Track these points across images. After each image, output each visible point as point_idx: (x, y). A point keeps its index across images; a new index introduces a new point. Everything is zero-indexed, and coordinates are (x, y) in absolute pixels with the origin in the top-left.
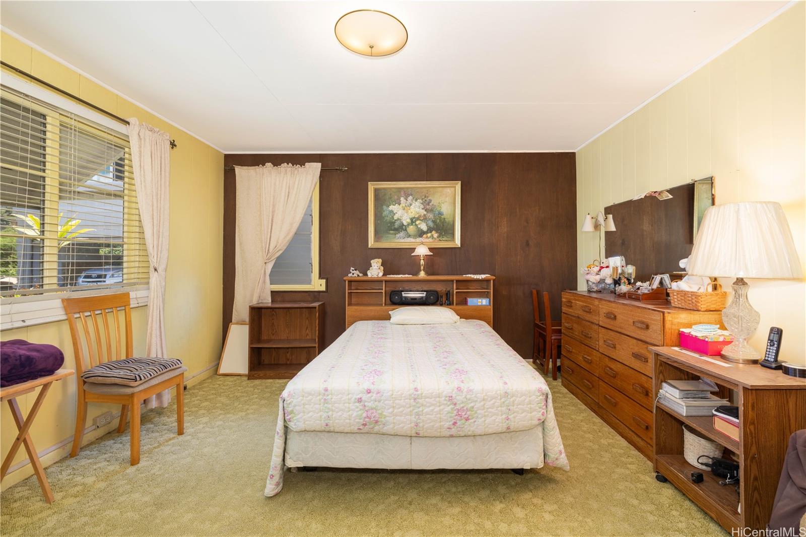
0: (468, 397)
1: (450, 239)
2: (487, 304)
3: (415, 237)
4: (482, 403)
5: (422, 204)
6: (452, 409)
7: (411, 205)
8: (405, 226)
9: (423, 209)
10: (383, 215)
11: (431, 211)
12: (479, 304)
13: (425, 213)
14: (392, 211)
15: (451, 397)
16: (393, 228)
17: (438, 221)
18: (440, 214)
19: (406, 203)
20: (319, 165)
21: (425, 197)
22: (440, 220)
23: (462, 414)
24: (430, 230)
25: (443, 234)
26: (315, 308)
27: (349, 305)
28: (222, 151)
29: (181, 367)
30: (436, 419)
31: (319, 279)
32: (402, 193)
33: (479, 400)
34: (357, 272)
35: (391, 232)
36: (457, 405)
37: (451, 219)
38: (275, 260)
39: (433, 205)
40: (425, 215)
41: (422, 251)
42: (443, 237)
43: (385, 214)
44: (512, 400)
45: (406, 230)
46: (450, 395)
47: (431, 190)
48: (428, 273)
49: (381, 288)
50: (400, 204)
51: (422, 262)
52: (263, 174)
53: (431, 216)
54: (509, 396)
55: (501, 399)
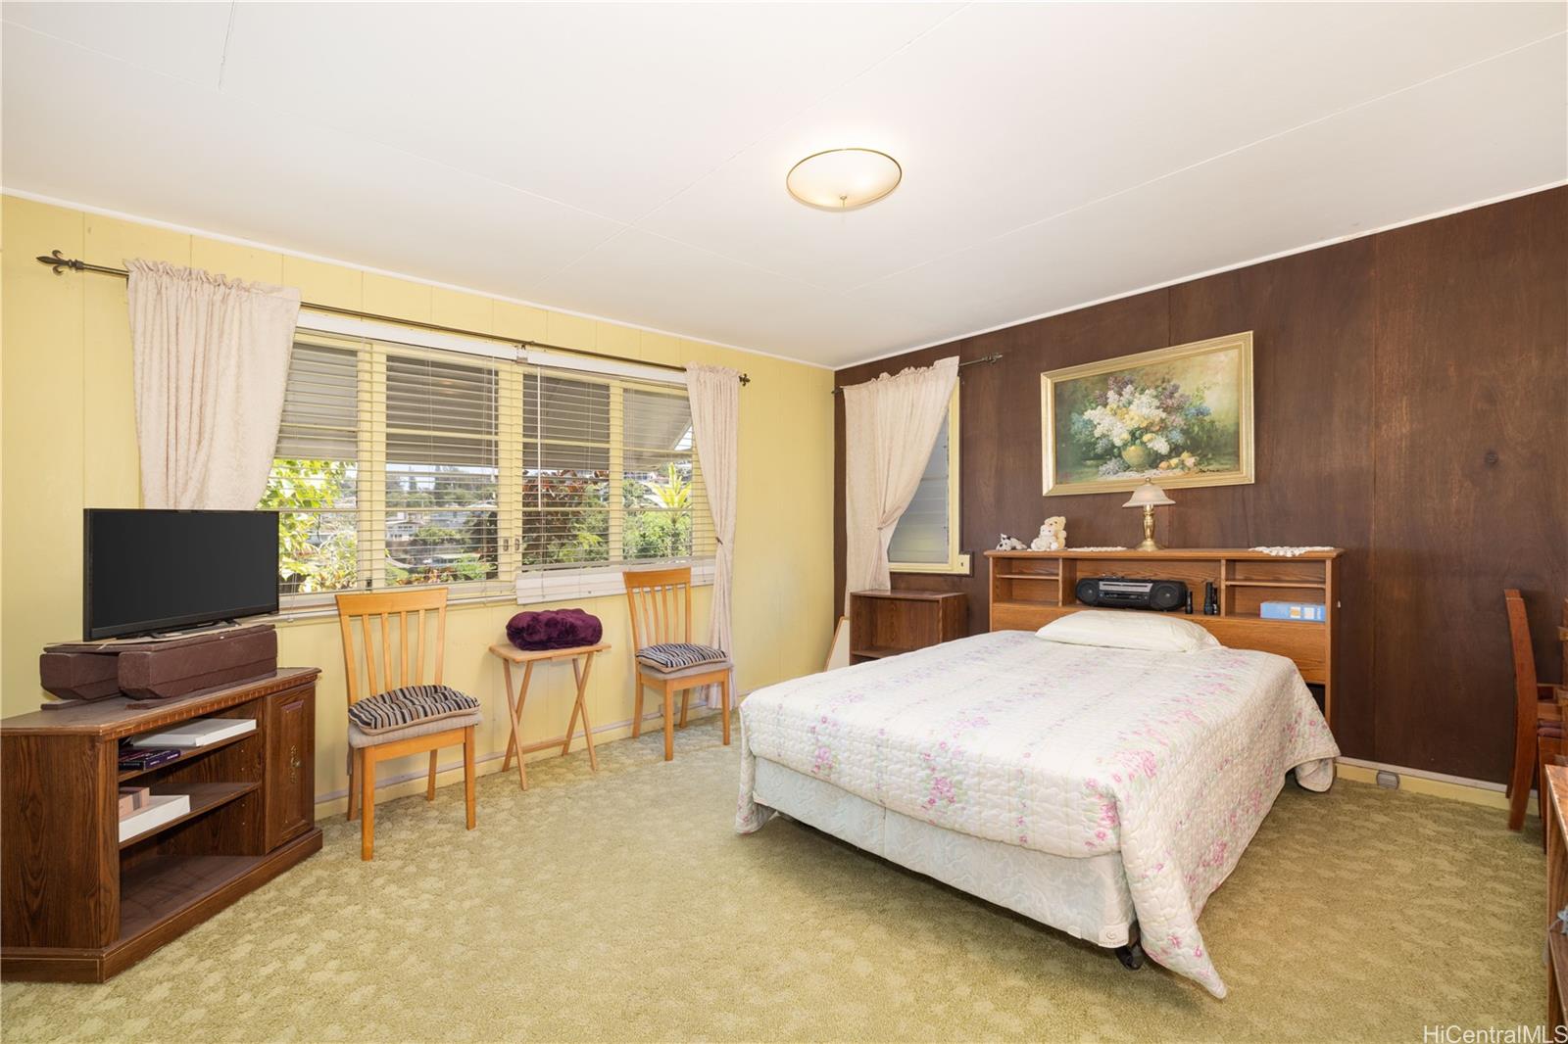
0: (954, 762)
1: (1228, 467)
2: (1319, 618)
3: (1140, 468)
4: (976, 779)
5: (1156, 397)
6: (928, 776)
7: (1130, 403)
8: (1119, 448)
9: (1158, 408)
10: (1072, 432)
11: (1179, 408)
12: (1293, 617)
13: (1164, 415)
14: (1090, 421)
15: (929, 756)
16: (1092, 455)
17: (1196, 429)
18: (1201, 413)
19: (1119, 401)
20: (956, 359)
21: (1163, 382)
22: (1202, 427)
23: (943, 789)
24: (1175, 450)
25: (1210, 456)
26: (938, 601)
27: (994, 601)
28: (831, 368)
29: (724, 662)
30: (903, 784)
31: (960, 553)
32: (1110, 382)
33: (971, 772)
34: (1014, 542)
35: (1089, 462)
36: (936, 772)
37: (1229, 424)
38: (897, 522)
39: (1181, 396)
40: (1162, 420)
41: (1148, 497)
42: (1209, 464)
43: (1075, 428)
44: (1029, 788)
45: (1120, 456)
46: (929, 752)
47: (1178, 363)
48: (1159, 544)
49: (1055, 571)
50: (1105, 405)
51: (1148, 521)
52: (878, 391)
53: (1178, 420)
54: (1025, 780)
55: (1009, 781)
